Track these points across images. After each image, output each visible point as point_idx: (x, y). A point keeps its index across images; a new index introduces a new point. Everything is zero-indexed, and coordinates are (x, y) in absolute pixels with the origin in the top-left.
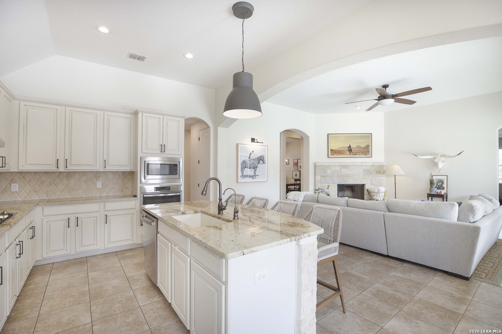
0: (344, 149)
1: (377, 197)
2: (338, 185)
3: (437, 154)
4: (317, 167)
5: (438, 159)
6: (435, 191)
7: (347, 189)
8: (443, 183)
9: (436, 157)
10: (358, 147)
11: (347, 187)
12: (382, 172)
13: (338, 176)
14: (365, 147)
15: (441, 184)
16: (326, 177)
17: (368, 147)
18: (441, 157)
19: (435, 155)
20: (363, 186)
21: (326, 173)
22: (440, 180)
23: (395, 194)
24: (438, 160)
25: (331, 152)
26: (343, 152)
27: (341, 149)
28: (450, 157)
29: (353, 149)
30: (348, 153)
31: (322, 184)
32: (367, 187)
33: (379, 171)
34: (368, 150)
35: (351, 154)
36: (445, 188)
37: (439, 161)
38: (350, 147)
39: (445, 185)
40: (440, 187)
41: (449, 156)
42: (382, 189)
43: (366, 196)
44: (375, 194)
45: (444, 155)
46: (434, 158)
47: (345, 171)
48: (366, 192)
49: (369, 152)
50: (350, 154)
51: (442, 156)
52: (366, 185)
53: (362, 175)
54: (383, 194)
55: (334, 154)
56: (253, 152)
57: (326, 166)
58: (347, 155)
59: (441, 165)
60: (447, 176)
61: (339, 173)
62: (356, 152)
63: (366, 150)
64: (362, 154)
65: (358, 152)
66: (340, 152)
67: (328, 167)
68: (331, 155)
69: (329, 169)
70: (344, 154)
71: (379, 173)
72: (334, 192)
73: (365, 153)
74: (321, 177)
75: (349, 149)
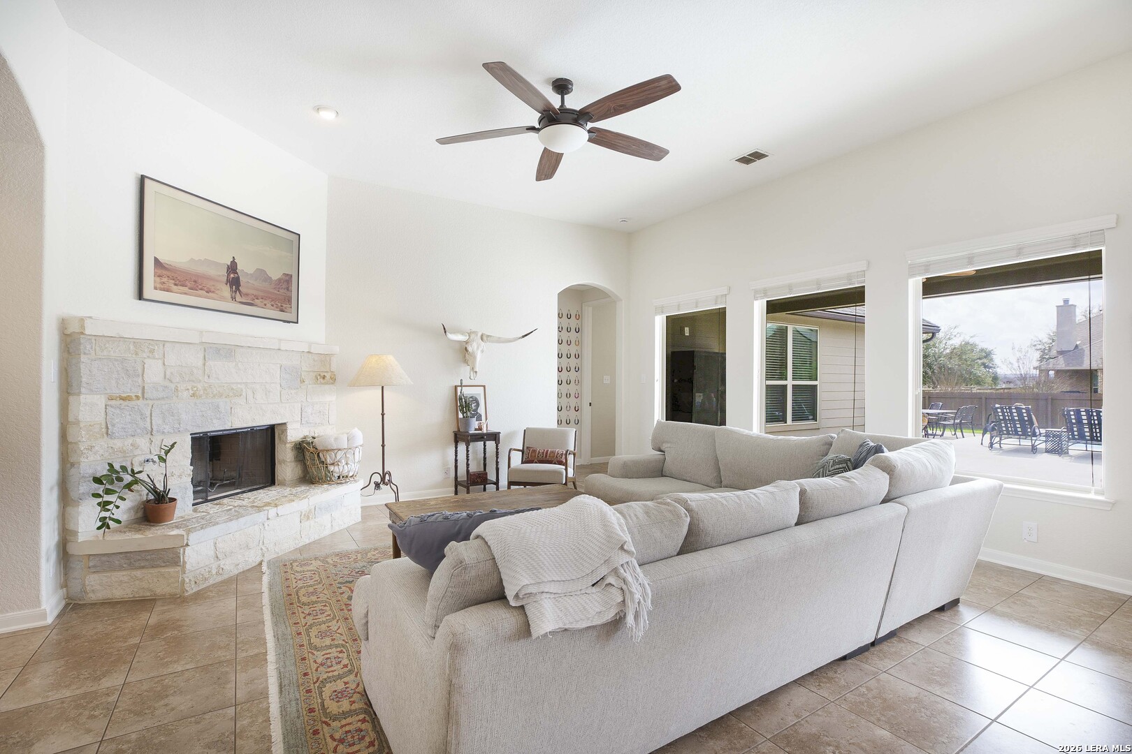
0: (212, 272)
1: (346, 464)
2: (195, 437)
4: (86, 346)
5: (475, 345)
8: (478, 405)
9: (471, 338)
10: (261, 274)
12: (328, 376)
13: (193, 395)
14: (279, 280)
15: (475, 406)
16: (140, 402)
17: (287, 280)
18: (482, 339)
19: (469, 334)
20: (270, 434)
21: (140, 380)
23: (383, 446)
24: (475, 348)
25: (160, 271)
26: (209, 285)
27: (201, 270)
28: (500, 340)
30: (226, 291)
31: (118, 443)
32: (295, 433)
33: (322, 374)
34: (287, 293)
35: (238, 298)
36: (483, 418)
37: (478, 348)
38: (232, 268)
39: (482, 409)
40: (474, 415)
41: (499, 338)
43: (287, 466)
45: (488, 336)
46: (467, 342)
47: (221, 372)
49: (290, 301)
50: (233, 298)
51: (485, 338)
52: (289, 426)
53: (278, 387)
55: (171, 284)
57: (137, 343)
58: (222, 299)
59: (479, 360)
60: (484, 386)
61: (200, 381)
62: (255, 292)
63: (282, 291)
64: (272, 306)
65: (261, 294)
66: (195, 282)
67: (152, 351)
68: (156, 288)
69: (154, 358)
70: (210, 294)
71: (322, 380)
72: (180, 476)
73: (279, 304)
74: (113, 403)
75: (232, 276)
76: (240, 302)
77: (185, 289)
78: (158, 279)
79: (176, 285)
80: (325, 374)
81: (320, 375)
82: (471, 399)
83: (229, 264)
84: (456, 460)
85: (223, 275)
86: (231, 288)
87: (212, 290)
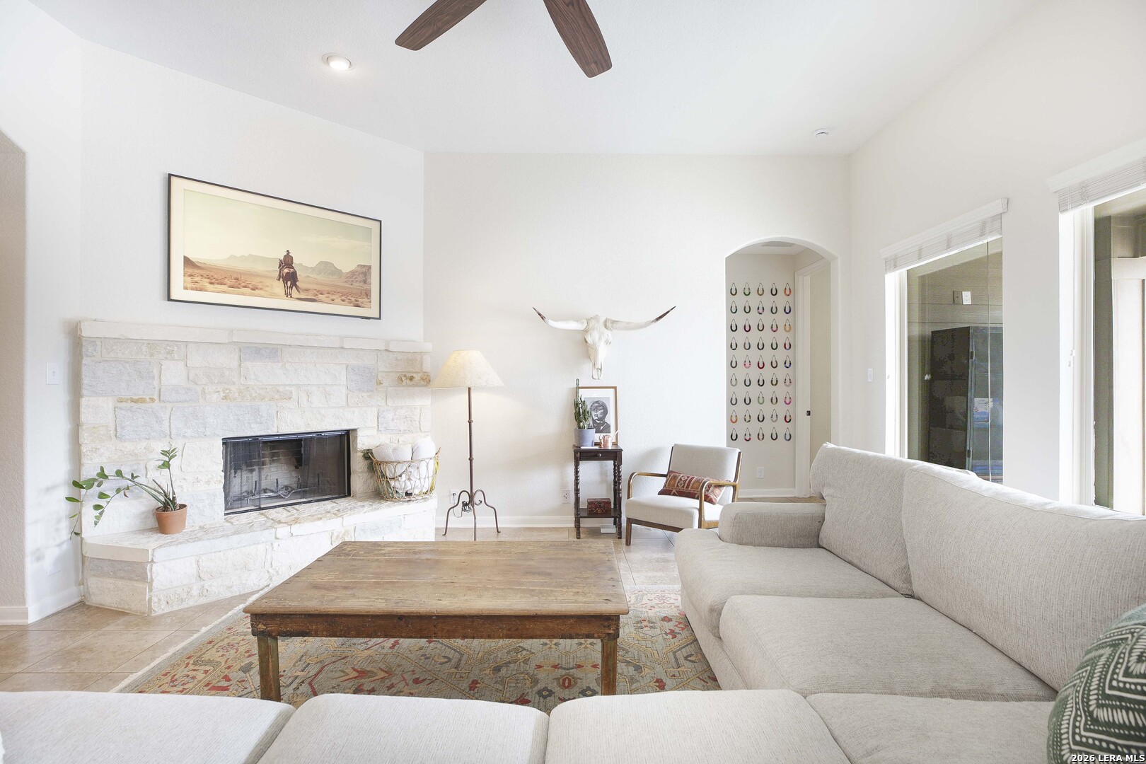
0: (259, 268)
1: (409, 479)
2: (226, 442)
3: (596, 318)
4: (88, 348)
5: (595, 335)
7: (273, 455)
8: (605, 412)
9: (591, 325)
10: (326, 267)
11: (273, 448)
12: (417, 377)
13: (225, 398)
14: (353, 273)
15: (601, 414)
16: (156, 405)
17: (365, 272)
18: (605, 326)
19: (588, 321)
20: (345, 439)
21: (156, 383)
22: (597, 402)
23: (471, 460)
24: (597, 337)
25: (190, 271)
26: (255, 281)
27: (245, 266)
28: (630, 327)
29: (300, 275)
30: (279, 287)
31: (129, 447)
32: (363, 442)
33: (409, 375)
34: (365, 286)
35: (294, 292)
36: (613, 428)
37: (600, 338)
38: (287, 262)
39: (610, 419)
40: (599, 425)
41: (628, 323)
42: (428, 448)
43: (359, 480)
44: (400, 470)
45: (614, 322)
46: (586, 331)
47: (262, 373)
48: (358, 464)
49: (367, 294)
50: (288, 295)
51: (609, 324)
52: (359, 433)
53: (344, 390)
54: (432, 464)
55: (205, 283)
57: (152, 345)
58: (273, 295)
59: (603, 353)
60: (615, 388)
61: (234, 383)
62: (318, 287)
63: (358, 284)
64: (343, 301)
65: (327, 288)
66: (237, 279)
67: (170, 353)
68: (186, 288)
69: (173, 359)
70: (257, 292)
71: (408, 381)
72: (208, 483)
73: (353, 299)
74: (123, 405)
75: (286, 271)
76: (297, 299)
77: (224, 288)
78: (189, 279)
79: (211, 283)
80: (414, 375)
81: (405, 376)
82: (596, 405)
83: (282, 258)
84: (577, 483)
85: (274, 271)
86: (285, 283)
87: (260, 286)
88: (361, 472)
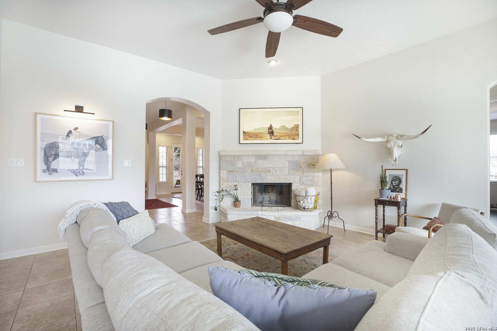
0: (262, 131)
1: (304, 203)
2: (254, 185)
3: (392, 135)
4: (222, 158)
5: (392, 143)
6: (389, 195)
7: (272, 190)
9: (389, 139)
10: (283, 127)
11: (272, 188)
13: (252, 171)
14: (292, 128)
15: (398, 183)
16: (235, 173)
17: (297, 127)
18: (397, 139)
19: (388, 136)
20: (290, 186)
21: (235, 167)
22: (396, 177)
23: (331, 198)
24: (393, 144)
25: (244, 135)
26: (261, 135)
27: (258, 131)
28: (410, 138)
29: (275, 131)
30: (268, 136)
31: (230, 184)
32: (294, 188)
33: (312, 164)
34: (297, 132)
35: (273, 138)
36: (404, 190)
37: (394, 145)
38: (271, 128)
39: (403, 186)
40: (396, 188)
41: (410, 136)
42: (312, 191)
43: (293, 201)
44: (301, 198)
45: (402, 136)
46: (387, 142)
47: (262, 164)
48: (293, 196)
49: (298, 135)
50: (271, 138)
51: (399, 137)
52: (293, 185)
53: (287, 169)
54: (313, 198)
55: (248, 137)
56: (76, 129)
57: (234, 156)
58: (267, 139)
59: (397, 153)
60: (406, 170)
61: (254, 167)
62: (280, 135)
63: (294, 132)
64: (289, 138)
65: (283, 135)
66: (256, 135)
67: (239, 158)
68: (243, 140)
69: (239, 160)
70: (262, 138)
71: (312, 166)
72: (247, 196)
73: (292, 137)
74: (229, 172)
75: (270, 131)
76: (274, 139)
77: (253, 138)
78: (244, 137)
79: (250, 138)
80: (315, 164)
81: (311, 164)
82: (395, 178)
83: (269, 127)
85: (267, 131)
86: (270, 135)
87: (263, 137)
88: (293, 198)
